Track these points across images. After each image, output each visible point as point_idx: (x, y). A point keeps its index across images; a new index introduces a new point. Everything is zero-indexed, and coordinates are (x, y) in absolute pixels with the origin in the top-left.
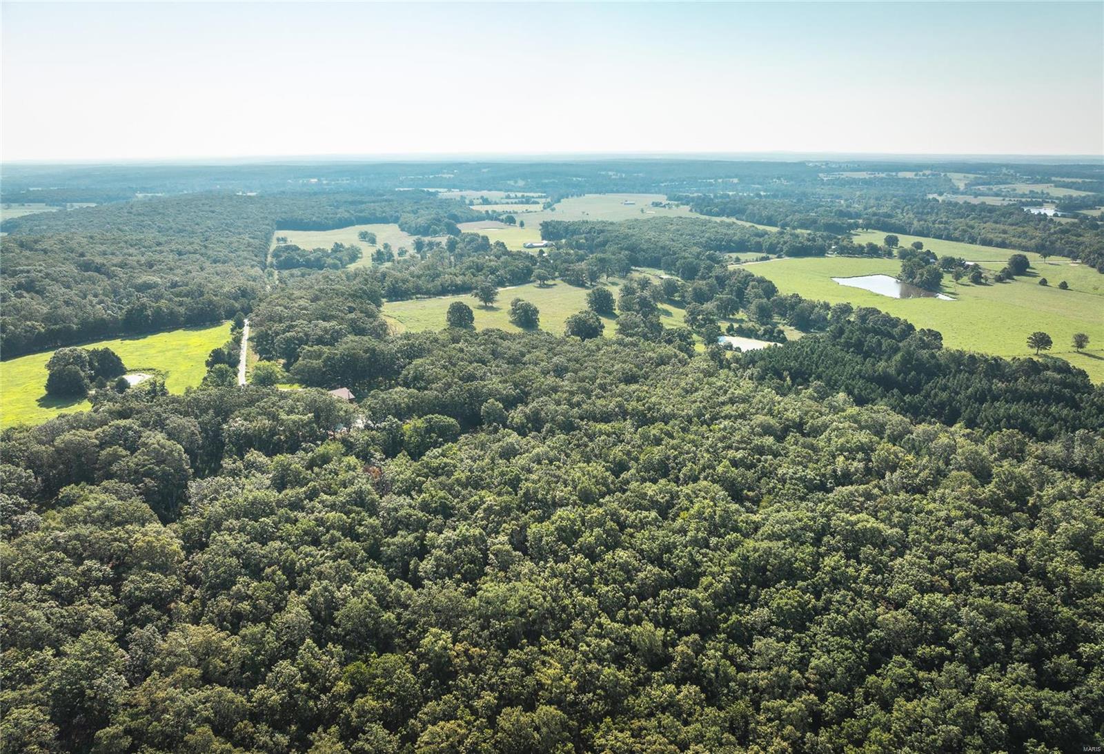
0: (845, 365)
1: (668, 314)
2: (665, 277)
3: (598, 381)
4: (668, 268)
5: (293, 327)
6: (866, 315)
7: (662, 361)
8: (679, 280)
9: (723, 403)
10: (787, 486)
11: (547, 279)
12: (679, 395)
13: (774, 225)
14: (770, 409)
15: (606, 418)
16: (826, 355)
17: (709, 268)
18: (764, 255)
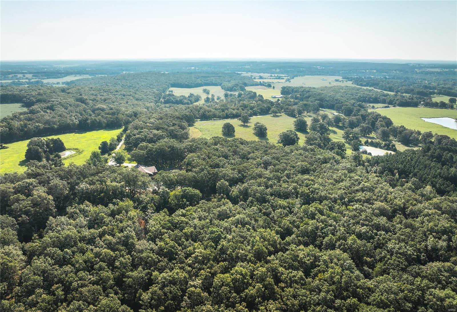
0: (430, 169)
1: (335, 132)
2: (336, 114)
3: (286, 172)
4: (338, 109)
5: (141, 132)
6: (441, 139)
7: (325, 161)
8: (342, 116)
9: (357, 191)
10: (394, 258)
11: (277, 113)
12: (331, 184)
13: (393, 91)
14: (386, 197)
15: (286, 196)
16: (420, 162)
17: (359, 111)
18: (387, 105)
